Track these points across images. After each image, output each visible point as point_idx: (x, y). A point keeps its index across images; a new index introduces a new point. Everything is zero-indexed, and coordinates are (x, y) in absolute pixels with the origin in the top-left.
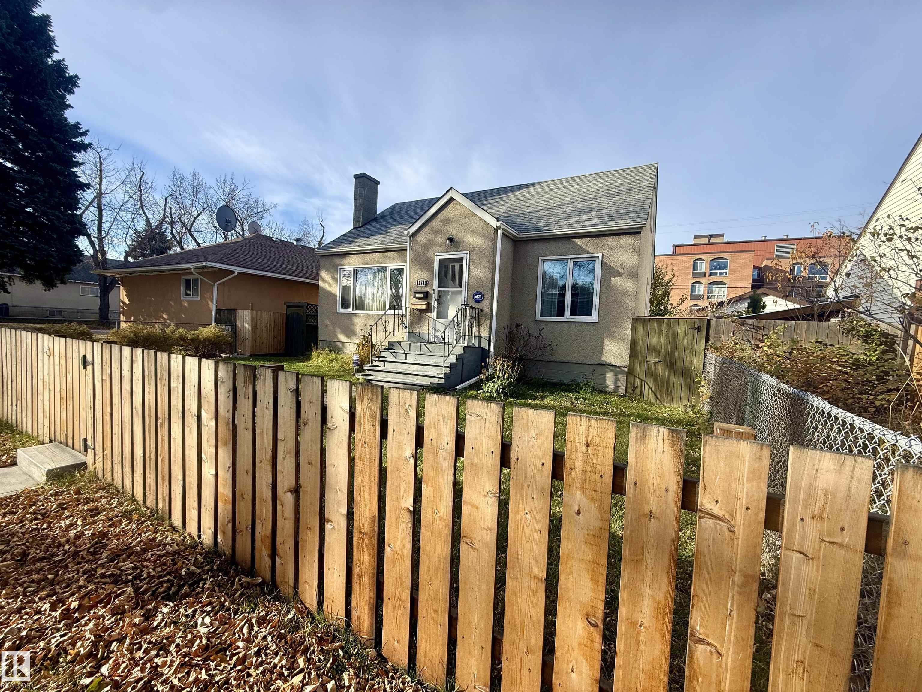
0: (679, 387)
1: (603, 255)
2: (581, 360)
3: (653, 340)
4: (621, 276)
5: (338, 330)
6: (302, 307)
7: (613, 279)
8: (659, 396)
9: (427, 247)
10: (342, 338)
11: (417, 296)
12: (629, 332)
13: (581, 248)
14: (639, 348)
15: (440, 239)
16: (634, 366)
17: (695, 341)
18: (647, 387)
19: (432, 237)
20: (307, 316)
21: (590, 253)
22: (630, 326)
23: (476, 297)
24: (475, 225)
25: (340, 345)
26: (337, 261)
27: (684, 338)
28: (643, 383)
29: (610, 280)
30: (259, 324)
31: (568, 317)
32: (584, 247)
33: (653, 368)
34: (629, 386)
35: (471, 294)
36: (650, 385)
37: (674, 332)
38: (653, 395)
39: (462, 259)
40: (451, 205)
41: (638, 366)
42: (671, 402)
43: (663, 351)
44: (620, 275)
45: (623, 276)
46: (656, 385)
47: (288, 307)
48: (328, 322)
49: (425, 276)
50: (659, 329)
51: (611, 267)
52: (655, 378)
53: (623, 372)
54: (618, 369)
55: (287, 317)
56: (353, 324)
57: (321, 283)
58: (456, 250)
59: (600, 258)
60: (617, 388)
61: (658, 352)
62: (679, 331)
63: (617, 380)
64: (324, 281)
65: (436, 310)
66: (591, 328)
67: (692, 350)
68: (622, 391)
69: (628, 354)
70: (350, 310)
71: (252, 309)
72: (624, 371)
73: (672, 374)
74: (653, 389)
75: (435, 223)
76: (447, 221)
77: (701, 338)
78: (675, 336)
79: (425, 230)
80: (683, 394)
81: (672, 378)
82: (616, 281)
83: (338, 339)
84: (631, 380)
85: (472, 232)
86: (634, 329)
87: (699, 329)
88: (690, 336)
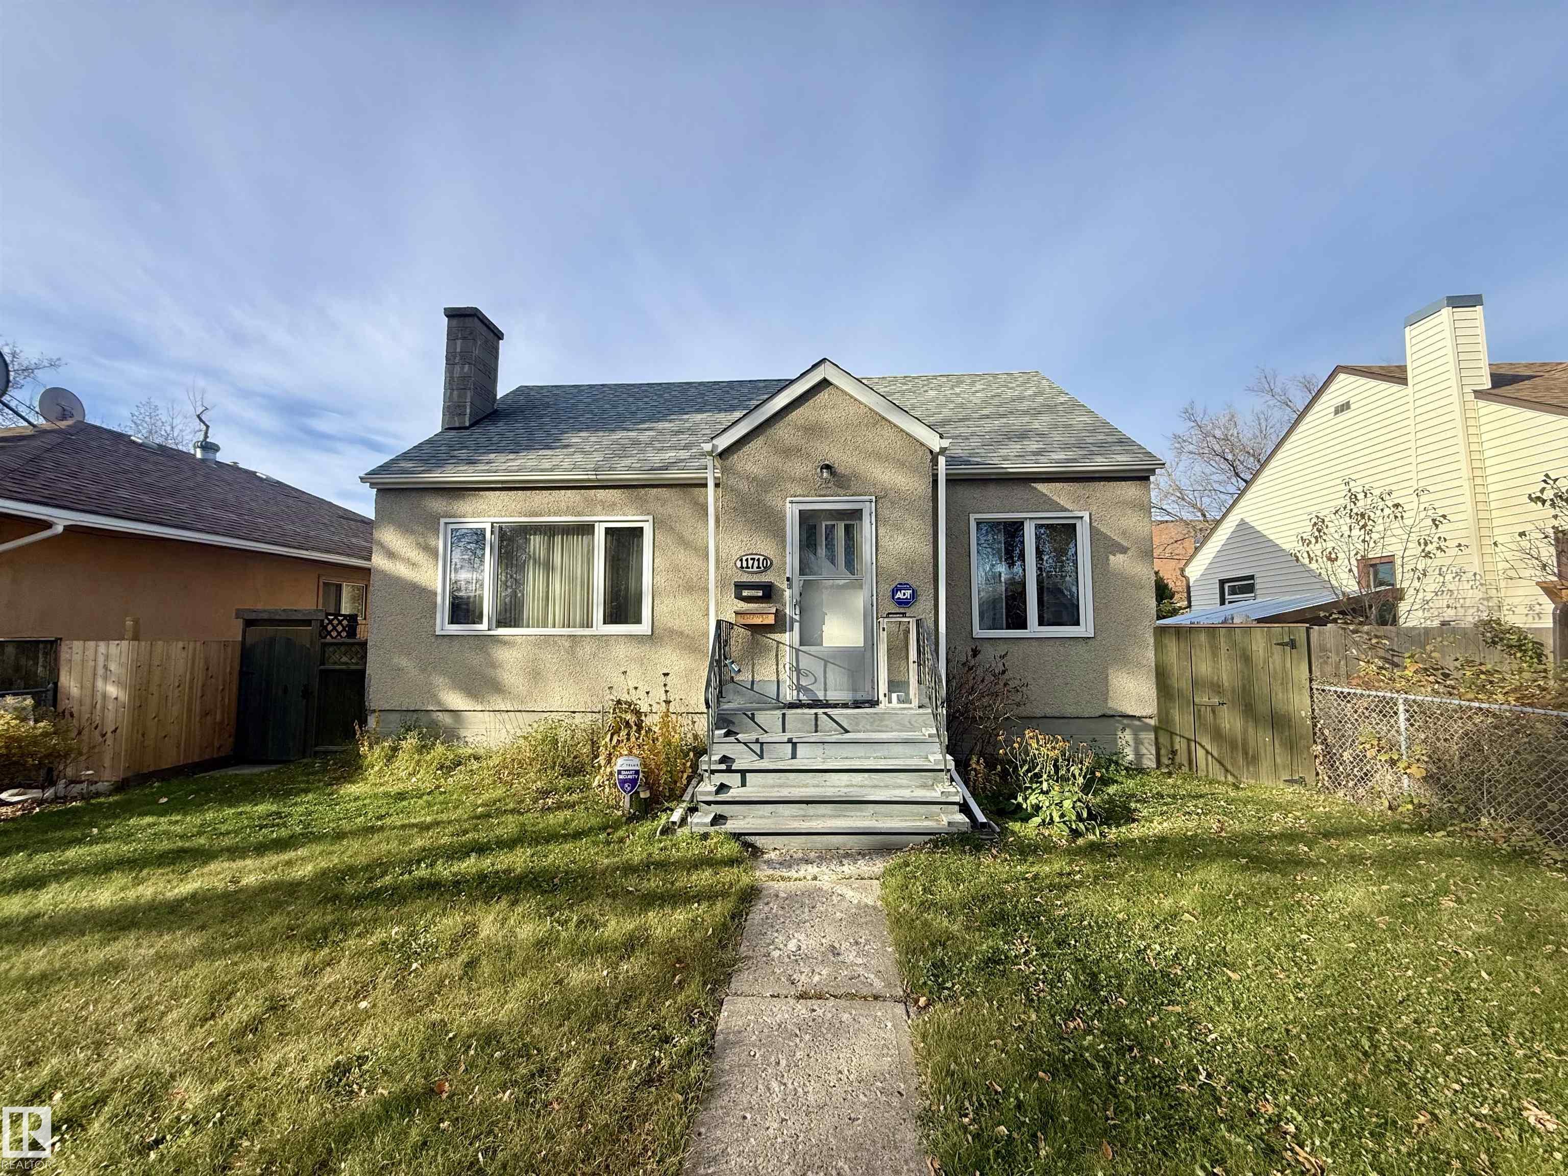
0: (1269, 749)
1: (1090, 514)
2: (1070, 711)
3: (1204, 668)
4: (1125, 553)
5: (439, 680)
6: (308, 622)
7: (1111, 557)
8: (1229, 767)
9: (765, 485)
10: (455, 700)
11: (745, 593)
12: (1151, 654)
13: (1050, 499)
14: (1174, 683)
15: (800, 468)
16: (1167, 713)
17: (1288, 665)
18: (1201, 753)
19: (777, 461)
20: (325, 645)
21: (1066, 510)
22: (1152, 641)
23: (899, 595)
24: (883, 440)
25: (447, 719)
26: (437, 504)
27: (1266, 662)
28: (1193, 744)
29: (1108, 559)
30: (156, 679)
31: (1034, 628)
32: (1055, 498)
33: (1209, 717)
34: (1163, 752)
35: (887, 588)
36: (1209, 748)
37: (1244, 650)
38: (1217, 766)
39: (857, 514)
40: (823, 396)
41: (1176, 715)
42: (1256, 776)
43: (1226, 684)
44: (1124, 550)
45: (1130, 553)
46: (1220, 747)
47: (249, 623)
48: (404, 662)
49: (765, 547)
50: (1211, 647)
51: (1106, 537)
52: (1217, 735)
53: (1147, 728)
54: (1137, 723)
55: (246, 653)
56: (493, 665)
57: (379, 561)
58: (840, 491)
59: (1087, 518)
60: (1139, 755)
61: (1217, 688)
62: (1254, 648)
63: (1138, 742)
64: (391, 555)
65: (797, 626)
66: (1081, 648)
67: (1286, 681)
68: (1149, 762)
69: (1153, 693)
70: (484, 626)
71: (136, 638)
72: (1150, 725)
73: (1251, 724)
74: (1215, 754)
75: (783, 432)
76: (814, 430)
77: (1300, 660)
78: (1246, 658)
79: (757, 443)
80: (1278, 760)
81: (1251, 731)
82: (1117, 561)
83: (439, 703)
84: (1164, 739)
85: (878, 456)
86: (1159, 647)
87: (1293, 644)
88: (1277, 657)
